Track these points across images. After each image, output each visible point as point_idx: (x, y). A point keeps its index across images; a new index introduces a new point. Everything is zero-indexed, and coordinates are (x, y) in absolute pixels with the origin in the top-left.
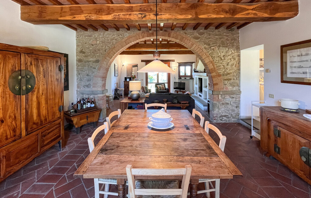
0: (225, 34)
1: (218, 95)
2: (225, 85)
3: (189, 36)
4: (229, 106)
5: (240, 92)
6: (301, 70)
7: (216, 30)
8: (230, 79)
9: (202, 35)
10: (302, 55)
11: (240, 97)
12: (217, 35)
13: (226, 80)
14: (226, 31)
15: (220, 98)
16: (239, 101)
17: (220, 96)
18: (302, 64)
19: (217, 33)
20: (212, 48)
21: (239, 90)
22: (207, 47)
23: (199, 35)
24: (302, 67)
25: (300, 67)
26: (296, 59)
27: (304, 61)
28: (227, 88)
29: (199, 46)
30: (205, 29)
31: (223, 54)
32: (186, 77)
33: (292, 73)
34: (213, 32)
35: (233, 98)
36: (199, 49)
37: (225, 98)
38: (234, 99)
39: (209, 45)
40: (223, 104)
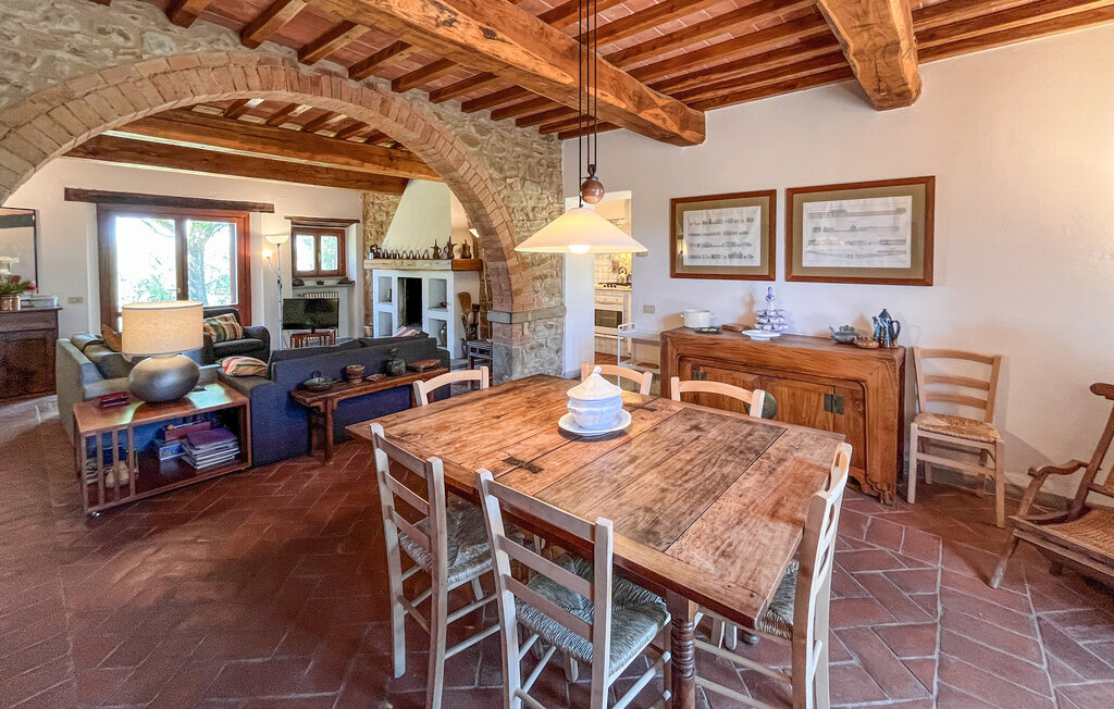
0: (535, 146)
1: (522, 324)
2: (537, 292)
3: (450, 131)
4: (544, 352)
5: (565, 309)
6: (709, 252)
7: (519, 129)
8: (546, 276)
9: (486, 135)
10: (710, 223)
11: (563, 324)
12: (517, 144)
13: (536, 278)
14: (537, 137)
15: (526, 331)
16: (562, 334)
17: (526, 325)
18: (710, 240)
19: (520, 139)
20: (509, 181)
21: (562, 304)
22: (496, 175)
23: (477, 132)
24: (711, 246)
25: (707, 246)
26: (701, 229)
27: (713, 234)
28: (540, 303)
29: (479, 172)
30: (492, 118)
31: (531, 204)
32: (322, 279)
33: (693, 257)
34: (510, 132)
35: (552, 326)
36: (477, 179)
37: (537, 329)
38: (553, 331)
39: (501, 170)
40: (532, 348)
